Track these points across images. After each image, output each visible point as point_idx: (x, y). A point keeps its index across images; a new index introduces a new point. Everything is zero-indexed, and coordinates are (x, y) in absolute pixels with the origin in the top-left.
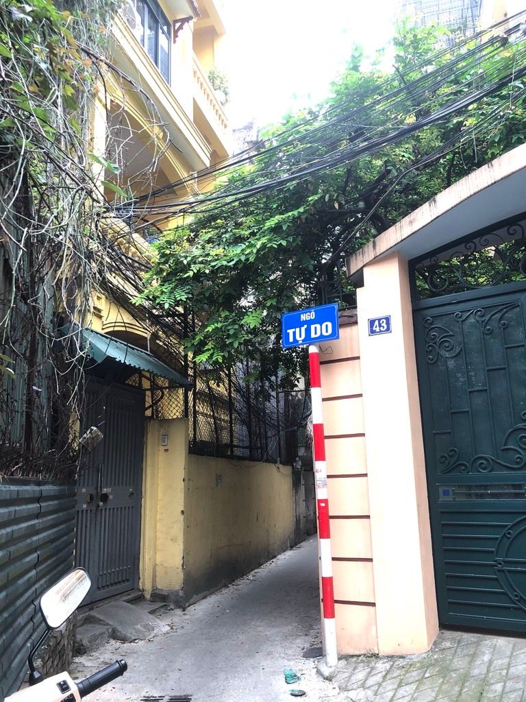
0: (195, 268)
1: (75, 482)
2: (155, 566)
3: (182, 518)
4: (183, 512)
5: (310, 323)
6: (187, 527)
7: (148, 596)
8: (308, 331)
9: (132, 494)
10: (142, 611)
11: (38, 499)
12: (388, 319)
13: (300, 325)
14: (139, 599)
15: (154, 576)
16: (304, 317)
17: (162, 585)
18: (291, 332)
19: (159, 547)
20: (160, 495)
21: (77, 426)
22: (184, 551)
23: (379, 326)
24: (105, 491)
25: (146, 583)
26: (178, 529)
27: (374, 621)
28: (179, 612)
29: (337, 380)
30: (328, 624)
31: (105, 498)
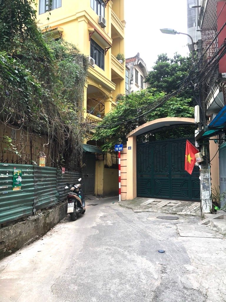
0: (101, 134)
1: (82, 173)
2: (98, 190)
3: (103, 180)
4: (103, 179)
5: (119, 147)
6: (104, 182)
7: (96, 195)
8: (118, 148)
9: (93, 175)
10: (95, 197)
11: (77, 175)
12: (131, 147)
13: (117, 147)
14: (95, 195)
15: (98, 192)
16: (118, 146)
17: (99, 193)
18: (116, 148)
19: (98, 186)
20: (99, 175)
21: (82, 164)
22: (103, 187)
23: (130, 148)
24: (87, 174)
25: (96, 193)
26: (102, 183)
27: (126, 195)
28: (102, 198)
29: (123, 157)
30: (120, 195)
31: (87, 176)
